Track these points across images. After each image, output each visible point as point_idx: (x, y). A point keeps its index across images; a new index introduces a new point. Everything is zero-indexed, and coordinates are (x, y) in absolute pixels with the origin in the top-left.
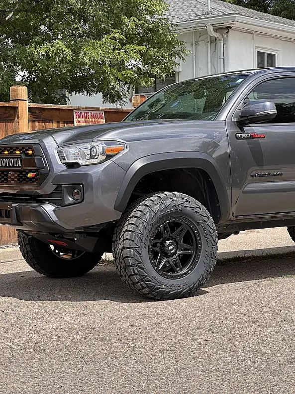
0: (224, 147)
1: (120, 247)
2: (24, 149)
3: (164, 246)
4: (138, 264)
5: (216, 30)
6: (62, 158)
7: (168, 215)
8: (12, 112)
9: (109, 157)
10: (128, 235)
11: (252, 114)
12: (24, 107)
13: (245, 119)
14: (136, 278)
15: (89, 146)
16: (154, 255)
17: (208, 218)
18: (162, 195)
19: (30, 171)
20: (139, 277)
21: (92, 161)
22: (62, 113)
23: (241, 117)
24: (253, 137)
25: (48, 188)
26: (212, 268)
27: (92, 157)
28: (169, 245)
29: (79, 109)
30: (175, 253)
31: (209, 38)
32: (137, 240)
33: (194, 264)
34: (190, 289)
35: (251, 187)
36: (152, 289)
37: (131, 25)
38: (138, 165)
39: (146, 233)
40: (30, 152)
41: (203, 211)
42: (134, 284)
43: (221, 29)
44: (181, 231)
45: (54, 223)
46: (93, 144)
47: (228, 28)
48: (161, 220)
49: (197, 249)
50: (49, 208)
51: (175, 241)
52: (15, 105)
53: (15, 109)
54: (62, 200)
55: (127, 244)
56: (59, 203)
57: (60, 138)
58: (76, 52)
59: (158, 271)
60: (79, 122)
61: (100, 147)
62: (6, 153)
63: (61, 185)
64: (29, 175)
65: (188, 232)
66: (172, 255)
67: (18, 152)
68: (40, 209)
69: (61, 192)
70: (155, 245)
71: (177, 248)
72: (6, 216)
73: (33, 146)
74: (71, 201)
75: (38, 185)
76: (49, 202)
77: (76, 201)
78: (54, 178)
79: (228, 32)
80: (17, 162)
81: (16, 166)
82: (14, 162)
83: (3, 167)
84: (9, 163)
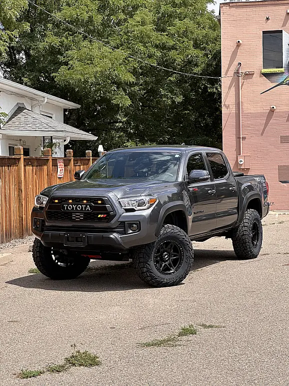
2: (93, 200)
3: (162, 257)
9: (151, 205)
19: (101, 214)
21: (142, 208)
27: (139, 206)
30: (169, 259)
45: (120, 244)
46: (141, 198)
49: (181, 255)
50: (117, 236)
54: (125, 231)
56: (122, 233)
59: (161, 272)
61: (147, 200)
62: (70, 201)
63: (124, 222)
64: (99, 216)
65: (175, 246)
66: (167, 261)
67: (85, 201)
68: (111, 236)
69: (124, 226)
70: (156, 257)
71: (169, 256)
72: (77, 241)
73: (103, 198)
74: (131, 231)
75: (107, 222)
76: (115, 232)
77: (134, 231)
78: (119, 217)
80: (85, 208)
81: (85, 210)
82: (82, 207)
83: (69, 210)
84: (76, 208)
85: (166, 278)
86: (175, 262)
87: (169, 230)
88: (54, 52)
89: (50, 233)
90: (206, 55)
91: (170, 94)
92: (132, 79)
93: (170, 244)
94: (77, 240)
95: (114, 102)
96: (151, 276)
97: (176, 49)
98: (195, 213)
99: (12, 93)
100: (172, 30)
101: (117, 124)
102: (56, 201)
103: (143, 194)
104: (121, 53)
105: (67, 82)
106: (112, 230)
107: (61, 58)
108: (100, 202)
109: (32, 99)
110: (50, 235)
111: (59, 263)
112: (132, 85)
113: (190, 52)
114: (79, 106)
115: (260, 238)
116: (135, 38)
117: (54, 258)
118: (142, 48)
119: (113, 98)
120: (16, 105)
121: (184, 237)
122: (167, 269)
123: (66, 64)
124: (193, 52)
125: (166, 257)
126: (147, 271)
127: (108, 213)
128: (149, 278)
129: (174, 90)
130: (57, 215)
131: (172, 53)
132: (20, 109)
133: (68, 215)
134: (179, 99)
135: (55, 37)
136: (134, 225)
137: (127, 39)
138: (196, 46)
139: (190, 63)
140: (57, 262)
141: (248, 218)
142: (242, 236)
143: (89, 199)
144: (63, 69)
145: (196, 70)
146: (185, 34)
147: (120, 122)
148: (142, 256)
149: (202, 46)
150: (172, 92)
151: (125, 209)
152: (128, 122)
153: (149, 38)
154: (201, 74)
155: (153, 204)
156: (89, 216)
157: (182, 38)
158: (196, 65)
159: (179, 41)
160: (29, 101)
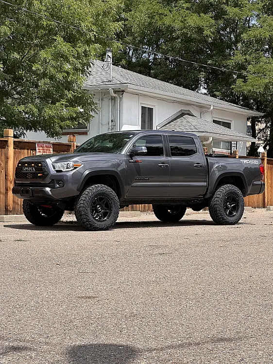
0: (124, 166)
1: (78, 207)
2: (36, 163)
3: (97, 207)
4: (86, 214)
5: (115, 92)
6: (54, 168)
7: (99, 194)
8: (5, 143)
9: (75, 168)
10: (82, 202)
11: (136, 151)
12: (11, 141)
13: (133, 154)
14: (85, 220)
15: (66, 163)
16: (92, 211)
17: (116, 196)
18: (96, 186)
19: (40, 173)
21: (68, 170)
22: (30, 144)
23: (131, 153)
24: (136, 162)
25: (48, 181)
27: (67, 168)
28: (99, 207)
29: (39, 142)
30: (101, 211)
31: (110, 96)
32: (86, 204)
33: (109, 216)
34: (107, 227)
35: (135, 184)
36: (91, 225)
37: (70, 96)
38: (87, 172)
39: (89, 201)
40: (40, 165)
41: (114, 193)
42: (83, 223)
43: (119, 91)
44: (104, 202)
45: (50, 195)
46: (68, 162)
47: (123, 91)
48: (96, 196)
49: (111, 210)
50: (48, 189)
51: (101, 206)
52: (7, 139)
53: (7, 141)
54: (54, 186)
55: (82, 205)
56: (52, 187)
57: (54, 159)
58: (40, 111)
60: (39, 149)
61: (71, 164)
62: (26, 165)
63: (54, 180)
64: (39, 175)
67: (33, 165)
68: (44, 190)
70: (93, 207)
73: (41, 162)
75: (43, 179)
77: (60, 186)
78: (51, 176)
79: (123, 94)
80: (32, 169)
81: (32, 171)
83: (25, 171)
84: (28, 170)
94: (26, 192)
102: (20, 165)
106: (46, 185)
109: (200, 107)
120: (179, 112)
127: (43, 173)
130: (20, 175)
133: (25, 175)
151: (56, 171)
155: (78, 168)
160: (198, 109)
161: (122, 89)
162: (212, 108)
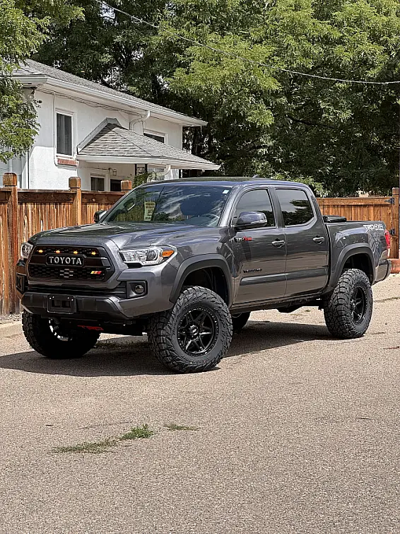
2: (84, 250)
3: (189, 331)
6: (124, 260)
16: (182, 338)
17: (222, 304)
19: (94, 269)
20: (171, 358)
23: (238, 224)
25: (113, 283)
26: (229, 344)
27: (148, 259)
30: (198, 335)
33: (214, 342)
34: (212, 363)
36: (182, 366)
42: (168, 363)
43: (26, 88)
44: (201, 317)
46: (151, 248)
47: (34, 88)
49: (216, 331)
50: (114, 300)
51: (197, 325)
54: (127, 294)
56: (123, 297)
57: (120, 242)
59: (185, 351)
61: (158, 251)
62: (58, 252)
63: (125, 282)
64: (92, 273)
65: (207, 317)
66: (195, 337)
67: (76, 252)
68: (107, 301)
69: (125, 287)
70: (181, 331)
71: (199, 331)
72: (64, 306)
73: (98, 248)
74: (134, 294)
75: (103, 281)
76: (114, 295)
77: (139, 294)
78: (119, 275)
79: (33, 93)
80: (76, 261)
81: (75, 264)
82: (72, 260)
83: (55, 264)
84: (64, 261)
85: (193, 360)
86: (206, 340)
87: (201, 294)
88: (171, 48)
89: (31, 294)
90: (388, 52)
91: (332, 108)
92: (275, 86)
93: (201, 315)
94: (64, 304)
95: (249, 119)
96: (171, 355)
97: (344, 44)
98: (244, 272)
99: (98, 105)
100: (339, 16)
101: (260, 150)
102: (41, 251)
103: (155, 244)
104: (264, 50)
105: (185, 90)
106: (109, 292)
107: (180, 58)
108: (94, 253)
109: (130, 113)
110: (31, 298)
111: (59, 337)
112: (275, 94)
113: (363, 47)
114: (205, 123)
115: (368, 310)
116: (285, 27)
117: (52, 329)
118: (293, 43)
119: (249, 114)
120: (104, 122)
121: (221, 306)
122: (194, 348)
123: (185, 65)
124: (368, 47)
125: (194, 331)
126: (168, 349)
127: (103, 269)
128: (169, 359)
129: (338, 102)
130: (41, 270)
131: (338, 49)
132: (109, 127)
133: (55, 271)
134: (346, 115)
135: (172, 29)
136: (141, 287)
137: (275, 30)
138: (374, 38)
139: (365, 63)
140: (57, 335)
141: (347, 280)
142: (336, 306)
143: (82, 250)
144: (179, 72)
145: (372, 73)
146: (358, 22)
147: (265, 147)
148: (161, 327)
149: (381, 39)
150: (335, 105)
151: (128, 264)
152: (275, 147)
153: (304, 27)
154: (378, 80)
155: (168, 258)
156: (81, 273)
157: (354, 27)
158: (373, 66)
159: (348, 31)
160: (126, 116)
161: (34, 84)
162: (149, 115)
